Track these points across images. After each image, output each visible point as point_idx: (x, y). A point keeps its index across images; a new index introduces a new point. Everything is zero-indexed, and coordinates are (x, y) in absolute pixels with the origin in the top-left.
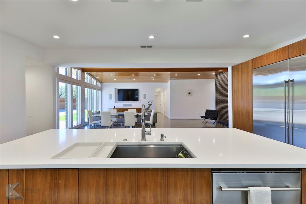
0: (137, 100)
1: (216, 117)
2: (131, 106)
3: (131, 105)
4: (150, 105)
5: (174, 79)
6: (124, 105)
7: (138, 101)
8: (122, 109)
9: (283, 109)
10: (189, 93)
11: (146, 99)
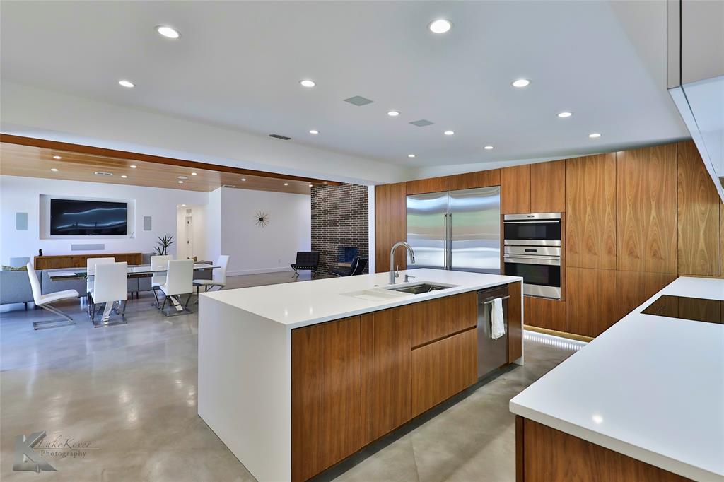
0: (121, 230)
1: (315, 264)
2: (103, 249)
3: (102, 247)
4: (165, 246)
5: (231, 187)
6: (74, 247)
7: (126, 234)
8: (72, 257)
9: (442, 248)
10: (261, 219)
11: (150, 230)
